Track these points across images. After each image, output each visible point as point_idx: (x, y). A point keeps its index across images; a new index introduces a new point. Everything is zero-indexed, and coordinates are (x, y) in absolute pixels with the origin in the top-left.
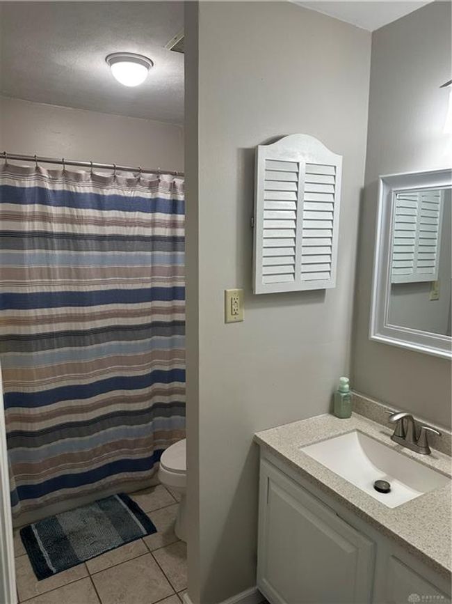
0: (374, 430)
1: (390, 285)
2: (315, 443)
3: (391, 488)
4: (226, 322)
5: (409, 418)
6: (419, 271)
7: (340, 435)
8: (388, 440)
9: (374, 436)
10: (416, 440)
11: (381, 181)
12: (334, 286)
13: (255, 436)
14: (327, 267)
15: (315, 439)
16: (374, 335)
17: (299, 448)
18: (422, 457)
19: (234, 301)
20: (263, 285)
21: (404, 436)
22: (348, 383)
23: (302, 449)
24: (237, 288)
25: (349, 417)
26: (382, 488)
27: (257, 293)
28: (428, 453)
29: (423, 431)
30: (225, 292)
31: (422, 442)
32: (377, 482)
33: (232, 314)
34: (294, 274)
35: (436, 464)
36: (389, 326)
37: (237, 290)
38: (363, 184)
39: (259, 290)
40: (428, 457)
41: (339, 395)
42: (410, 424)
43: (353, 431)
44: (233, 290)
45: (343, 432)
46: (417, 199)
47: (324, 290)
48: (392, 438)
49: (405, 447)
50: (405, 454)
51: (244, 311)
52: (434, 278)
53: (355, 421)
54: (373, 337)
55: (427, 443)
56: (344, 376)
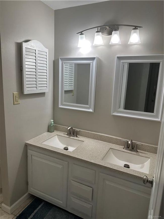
0: (62, 134)
1: (64, 91)
2: (46, 141)
3: (68, 149)
4: (14, 104)
5: (72, 128)
6: (70, 87)
7: (52, 137)
8: (66, 136)
9: (62, 135)
10: (73, 134)
11: (60, 59)
12: (48, 91)
13: (26, 143)
14: (46, 85)
15: (45, 140)
16: (60, 106)
17: (41, 143)
18: (75, 138)
19: (16, 97)
20: (27, 91)
21: (70, 134)
22: (53, 121)
23: (42, 143)
24: (17, 92)
25: (54, 132)
26: (66, 149)
27: (25, 94)
28: (77, 137)
29: (75, 131)
30: (13, 93)
31: (75, 134)
32: (64, 148)
33: (16, 101)
34: (36, 87)
35: (79, 139)
36: (64, 103)
37: (17, 93)
38: (54, 59)
39: (26, 93)
40: (77, 138)
41: (50, 126)
42: (72, 130)
43: (56, 135)
44: (16, 93)
45: (53, 136)
46: (68, 65)
47: (45, 93)
48: (67, 135)
49: (71, 136)
50: (71, 138)
51: (20, 100)
52: (73, 89)
53: (56, 133)
54: (60, 107)
55: (76, 134)
56: (52, 119)
